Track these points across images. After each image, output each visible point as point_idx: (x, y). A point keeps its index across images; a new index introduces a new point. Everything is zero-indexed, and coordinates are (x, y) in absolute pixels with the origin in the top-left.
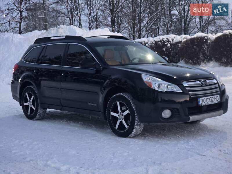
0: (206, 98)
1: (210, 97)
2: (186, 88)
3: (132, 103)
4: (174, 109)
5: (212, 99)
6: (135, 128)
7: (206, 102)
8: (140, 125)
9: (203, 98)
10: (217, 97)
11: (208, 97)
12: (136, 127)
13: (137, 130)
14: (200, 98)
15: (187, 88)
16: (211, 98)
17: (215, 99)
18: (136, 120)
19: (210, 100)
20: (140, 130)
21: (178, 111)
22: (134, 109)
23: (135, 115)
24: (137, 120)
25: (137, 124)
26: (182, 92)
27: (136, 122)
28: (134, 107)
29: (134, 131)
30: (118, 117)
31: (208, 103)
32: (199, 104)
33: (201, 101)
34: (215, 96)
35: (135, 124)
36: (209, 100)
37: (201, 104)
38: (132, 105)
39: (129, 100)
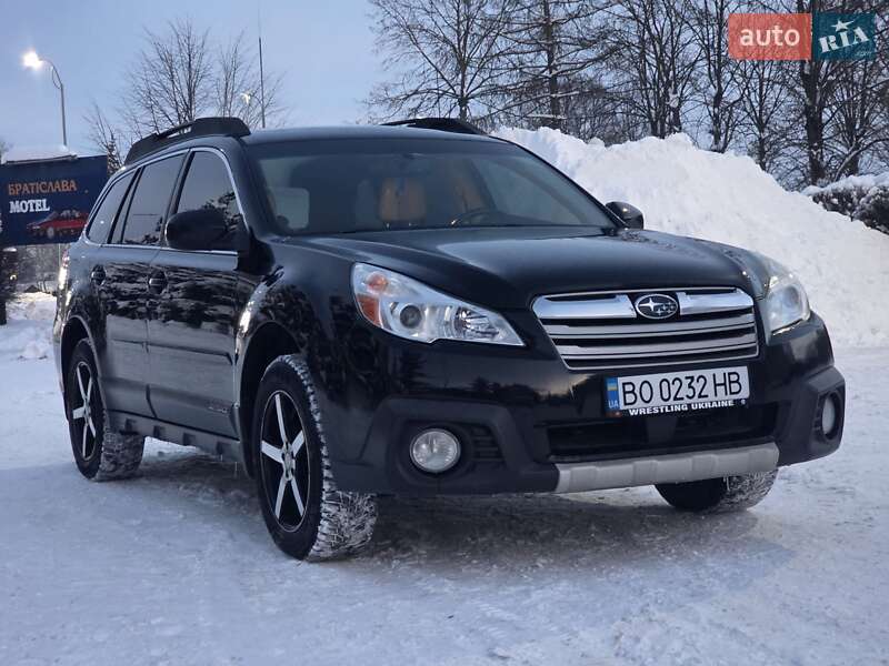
0: (655, 379)
1: (682, 375)
2: (545, 327)
3: (312, 398)
4: (470, 426)
5: (698, 386)
6: (323, 515)
7: (657, 401)
8: (349, 504)
9: (637, 380)
10: (734, 378)
11: (670, 376)
12: (333, 510)
13: (337, 527)
14: (621, 380)
15: (549, 329)
16: (692, 378)
17: (716, 385)
18: (327, 479)
19: (685, 391)
20: (361, 527)
21: (489, 438)
22: (319, 426)
23: (321, 455)
24: (331, 476)
25: (334, 497)
26: (522, 344)
27: (326, 486)
28: (317, 418)
29: (325, 530)
30: (281, 464)
31: (671, 402)
32: (612, 405)
33: (625, 393)
34: (720, 373)
35: (324, 498)
36: (674, 389)
37: (622, 407)
38: (314, 407)
39: (305, 382)
